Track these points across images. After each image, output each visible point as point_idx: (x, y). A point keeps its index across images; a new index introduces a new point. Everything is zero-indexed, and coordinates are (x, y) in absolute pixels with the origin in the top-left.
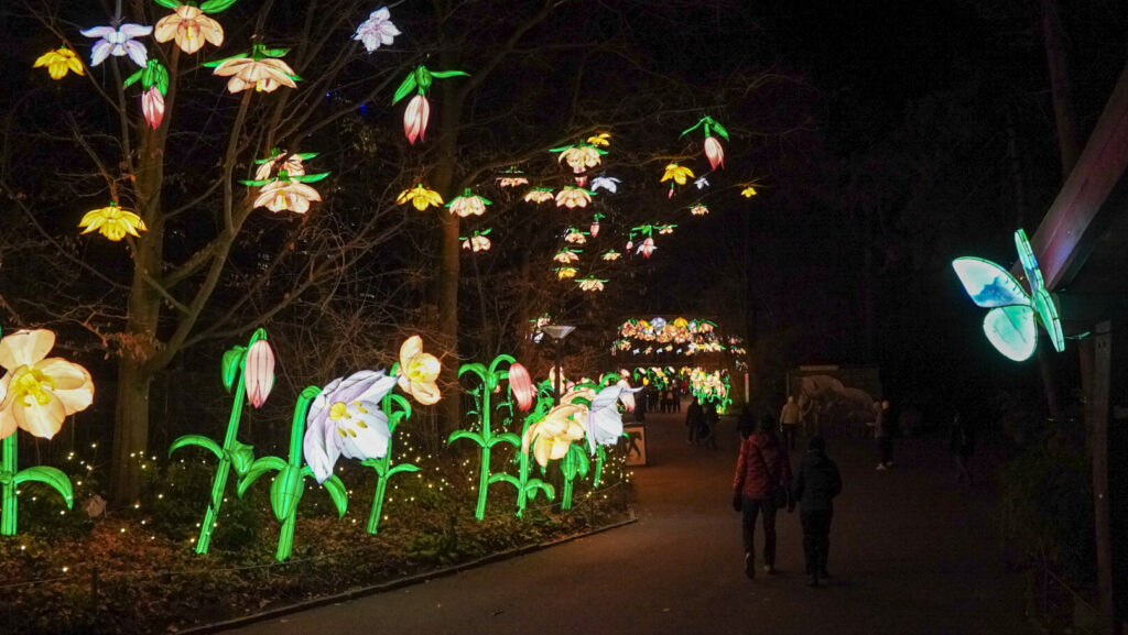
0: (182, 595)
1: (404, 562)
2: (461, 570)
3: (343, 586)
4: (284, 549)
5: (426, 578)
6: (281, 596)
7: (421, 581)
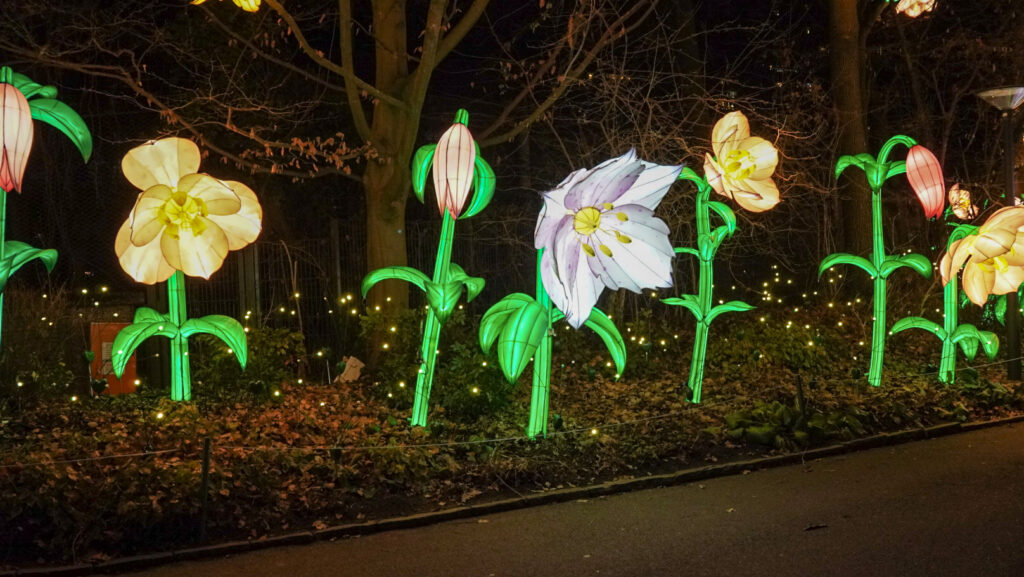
0: (354, 481)
1: (722, 444)
2: (809, 457)
3: (605, 475)
4: (537, 422)
5: (745, 467)
6: (501, 487)
7: (736, 471)
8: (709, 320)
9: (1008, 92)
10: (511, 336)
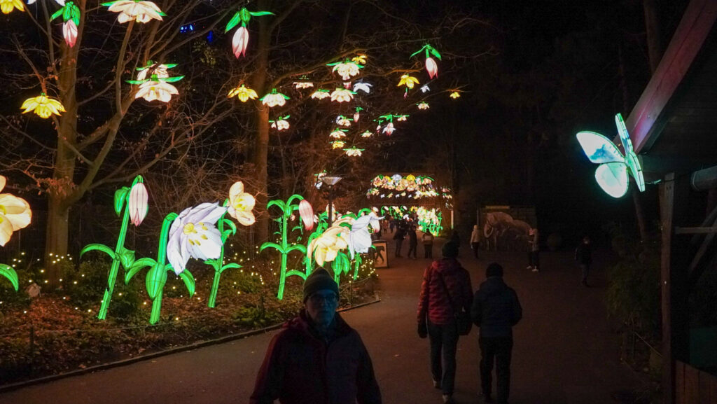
0: (89, 345)
1: (231, 325)
2: (268, 330)
3: (192, 340)
4: (155, 317)
5: (245, 335)
6: (153, 346)
7: (242, 337)
8: (221, 271)
9: (332, 178)
10: (154, 279)
